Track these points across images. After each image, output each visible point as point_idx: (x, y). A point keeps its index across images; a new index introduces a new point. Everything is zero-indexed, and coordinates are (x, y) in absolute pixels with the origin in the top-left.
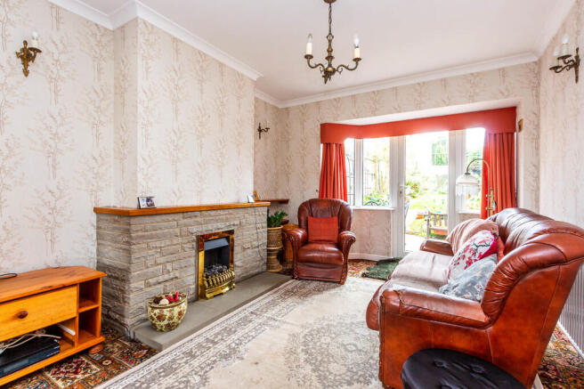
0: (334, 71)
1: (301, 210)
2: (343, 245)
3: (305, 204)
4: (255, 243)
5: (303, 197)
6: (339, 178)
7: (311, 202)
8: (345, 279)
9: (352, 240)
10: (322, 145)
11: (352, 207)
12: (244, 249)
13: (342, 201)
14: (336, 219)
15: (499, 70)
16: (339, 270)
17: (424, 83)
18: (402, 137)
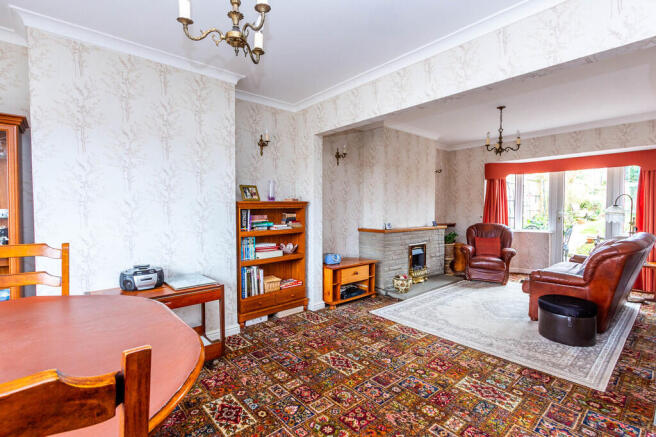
0: (503, 150)
1: (469, 231)
2: (506, 258)
3: (472, 227)
4: (438, 254)
5: (469, 222)
6: (501, 208)
7: (477, 226)
8: (506, 281)
9: (513, 254)
10: (486, 181)
11: (512, 230)
12: (431, 257)
13: (504, 225)
14: (498, 239)
15: (650, 121)
16: (502, 274)
17: (580, 132)
18: (561, 173)
